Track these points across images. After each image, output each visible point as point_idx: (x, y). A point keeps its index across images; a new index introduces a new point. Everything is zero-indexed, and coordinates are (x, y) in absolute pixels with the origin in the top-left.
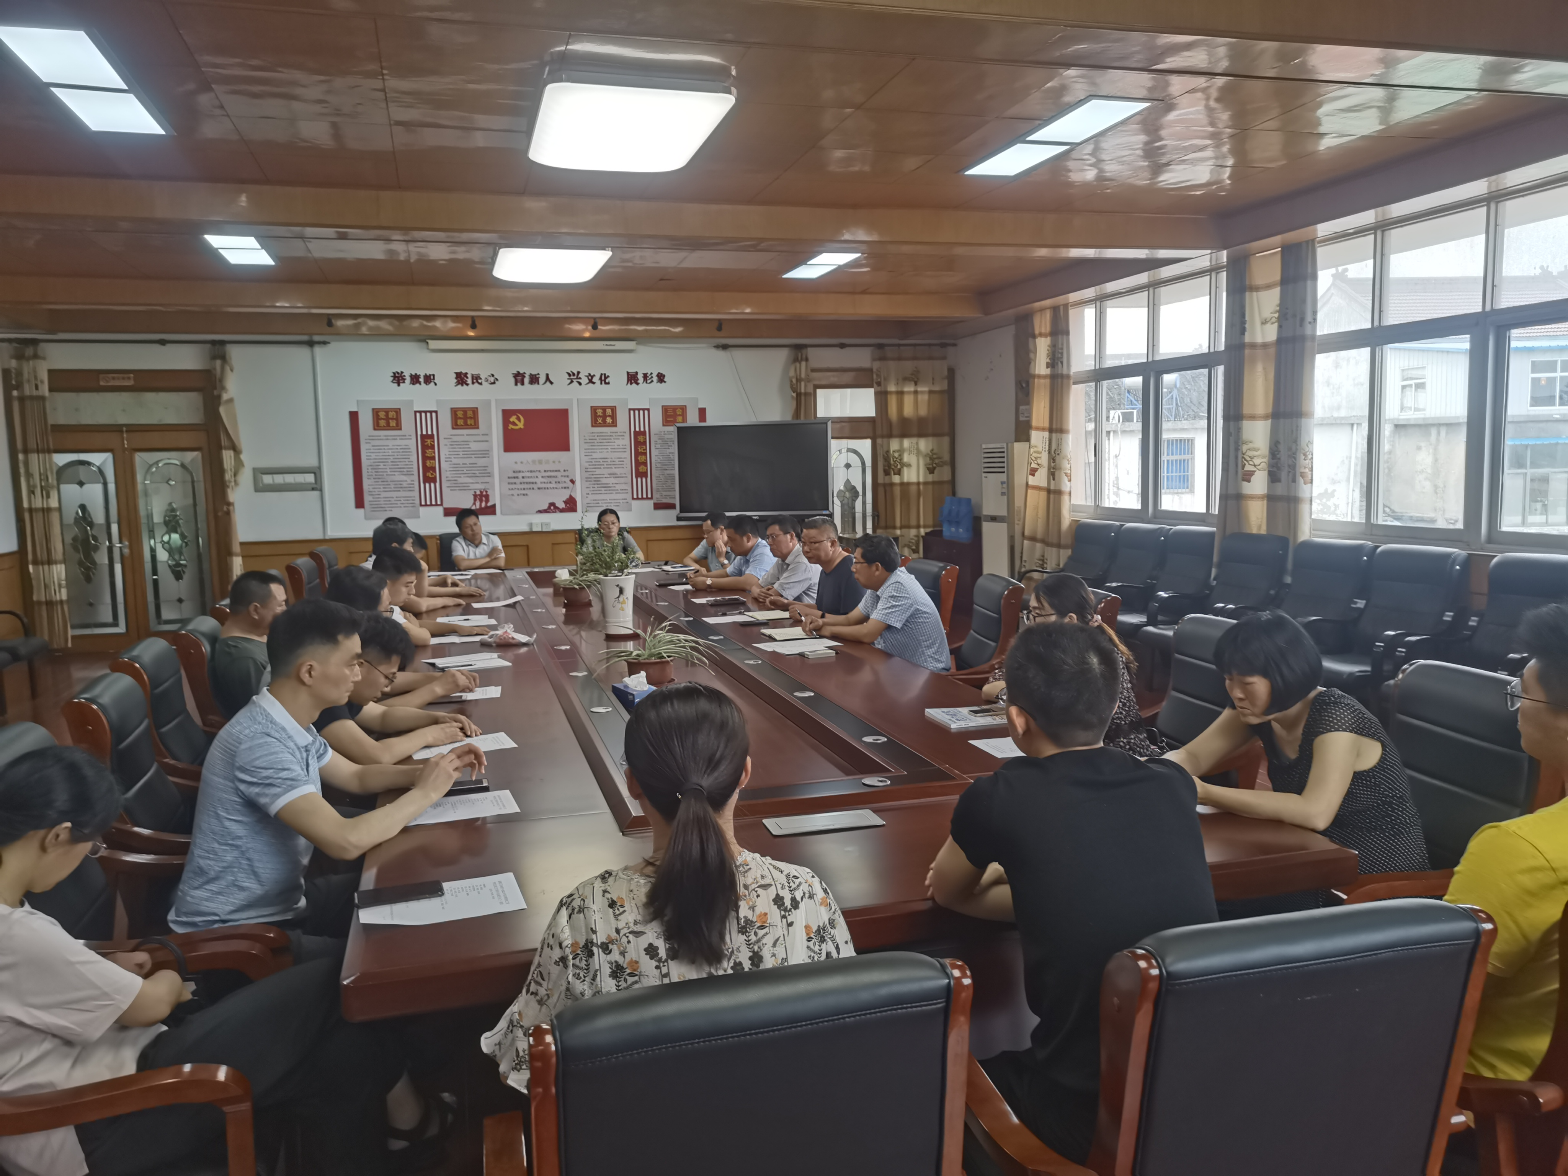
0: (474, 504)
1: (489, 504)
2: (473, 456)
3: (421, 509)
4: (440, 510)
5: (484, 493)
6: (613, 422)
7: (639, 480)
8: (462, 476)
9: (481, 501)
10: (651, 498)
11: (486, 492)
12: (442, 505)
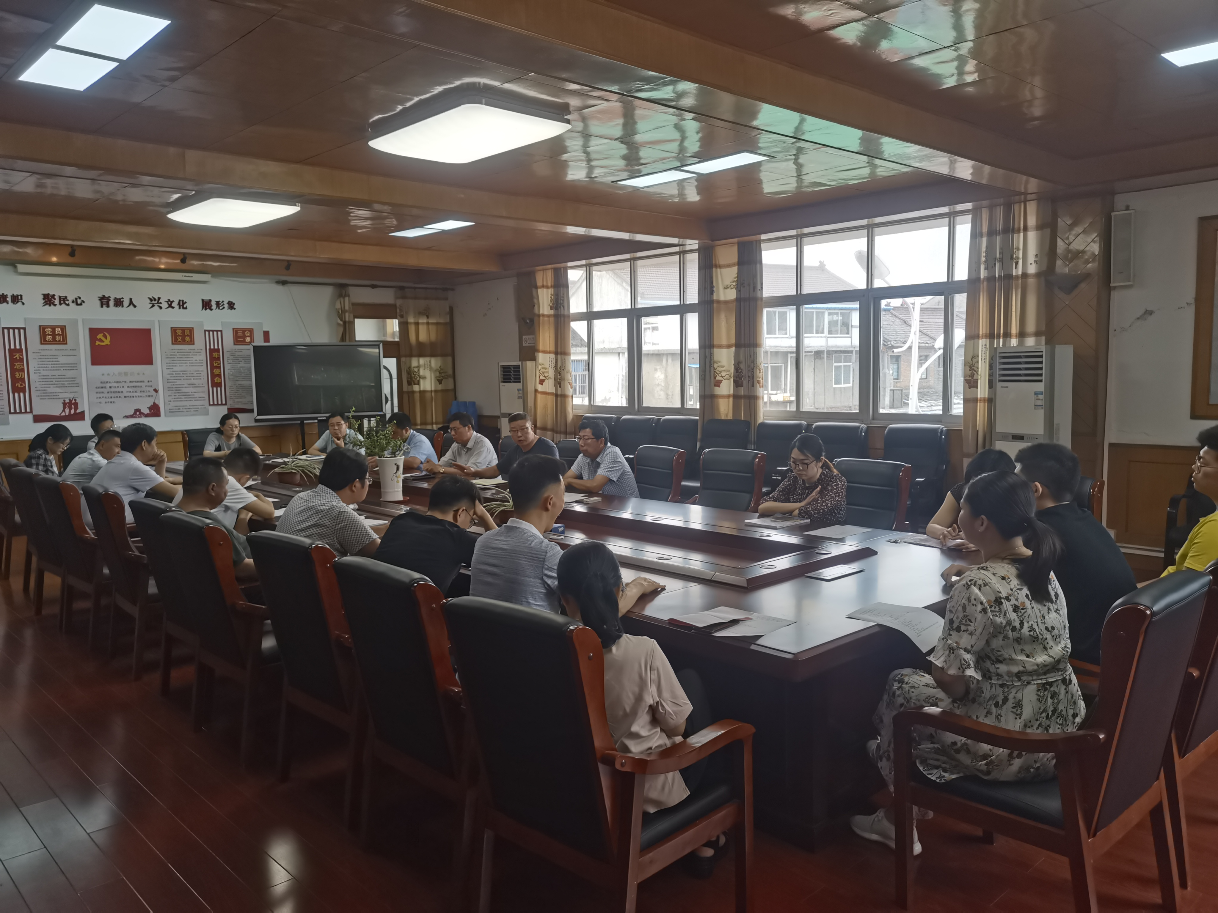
0: (64, 410)
1: (78, 411)
2: (62, 369)
3: (11, 416)
4: (30, 417)
5: (73, 401)
6: (191, 341)
7: (215, 389)
8: (51, 386)
9: (70, 409)
10: (226, 404)
11: (75, 400)
12: (31, 412)
